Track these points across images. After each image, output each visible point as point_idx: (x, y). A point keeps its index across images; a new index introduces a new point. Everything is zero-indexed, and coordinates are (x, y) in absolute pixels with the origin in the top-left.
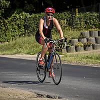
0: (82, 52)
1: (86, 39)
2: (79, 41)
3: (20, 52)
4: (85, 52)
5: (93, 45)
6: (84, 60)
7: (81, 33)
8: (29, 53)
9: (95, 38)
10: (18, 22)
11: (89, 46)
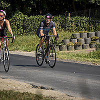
0: (73, 51)
1: (76, 40)
2: (70, 41)
3: (18, 49)
4: (76, 51)
5: (82, 45)
6: (74, 58)
7: (73, 34)
8: (26, 50)
9: (85, 39)
10: (17, 23)
11: (79, 46)
